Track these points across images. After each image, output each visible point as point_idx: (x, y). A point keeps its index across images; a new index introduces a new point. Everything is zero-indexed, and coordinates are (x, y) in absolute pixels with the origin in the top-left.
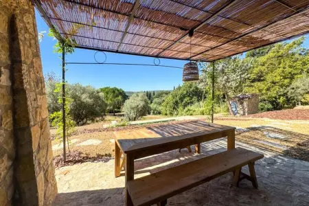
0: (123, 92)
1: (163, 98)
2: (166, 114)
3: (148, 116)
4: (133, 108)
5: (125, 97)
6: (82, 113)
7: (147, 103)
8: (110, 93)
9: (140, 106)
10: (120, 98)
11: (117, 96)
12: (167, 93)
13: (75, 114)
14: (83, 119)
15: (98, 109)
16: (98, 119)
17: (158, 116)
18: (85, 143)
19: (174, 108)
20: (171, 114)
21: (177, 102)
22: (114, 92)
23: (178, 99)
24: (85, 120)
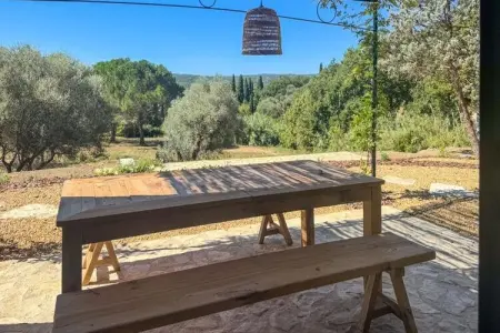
0: (168, 74)
1: (288, 98)
2: (294, 146)
3: (242, 149)
4: (189, 125)
5: (174, 89)
6: (38, 133)
7: (234, 111)
8: (127, 77)
9: (207, 120)
10: (158, 91)
11: (151, 86)
12: (299, 83)
13: (19, 134)
14: (41, 152)
15: (83, 122)
16: (87, 152)
17: (270, 150)
18: (15, 214)
19: (317, 129)
20: (309, 146)
21: (323, 109)
22: (141, 74)
23: (327, 100)
24: (47, 155)
